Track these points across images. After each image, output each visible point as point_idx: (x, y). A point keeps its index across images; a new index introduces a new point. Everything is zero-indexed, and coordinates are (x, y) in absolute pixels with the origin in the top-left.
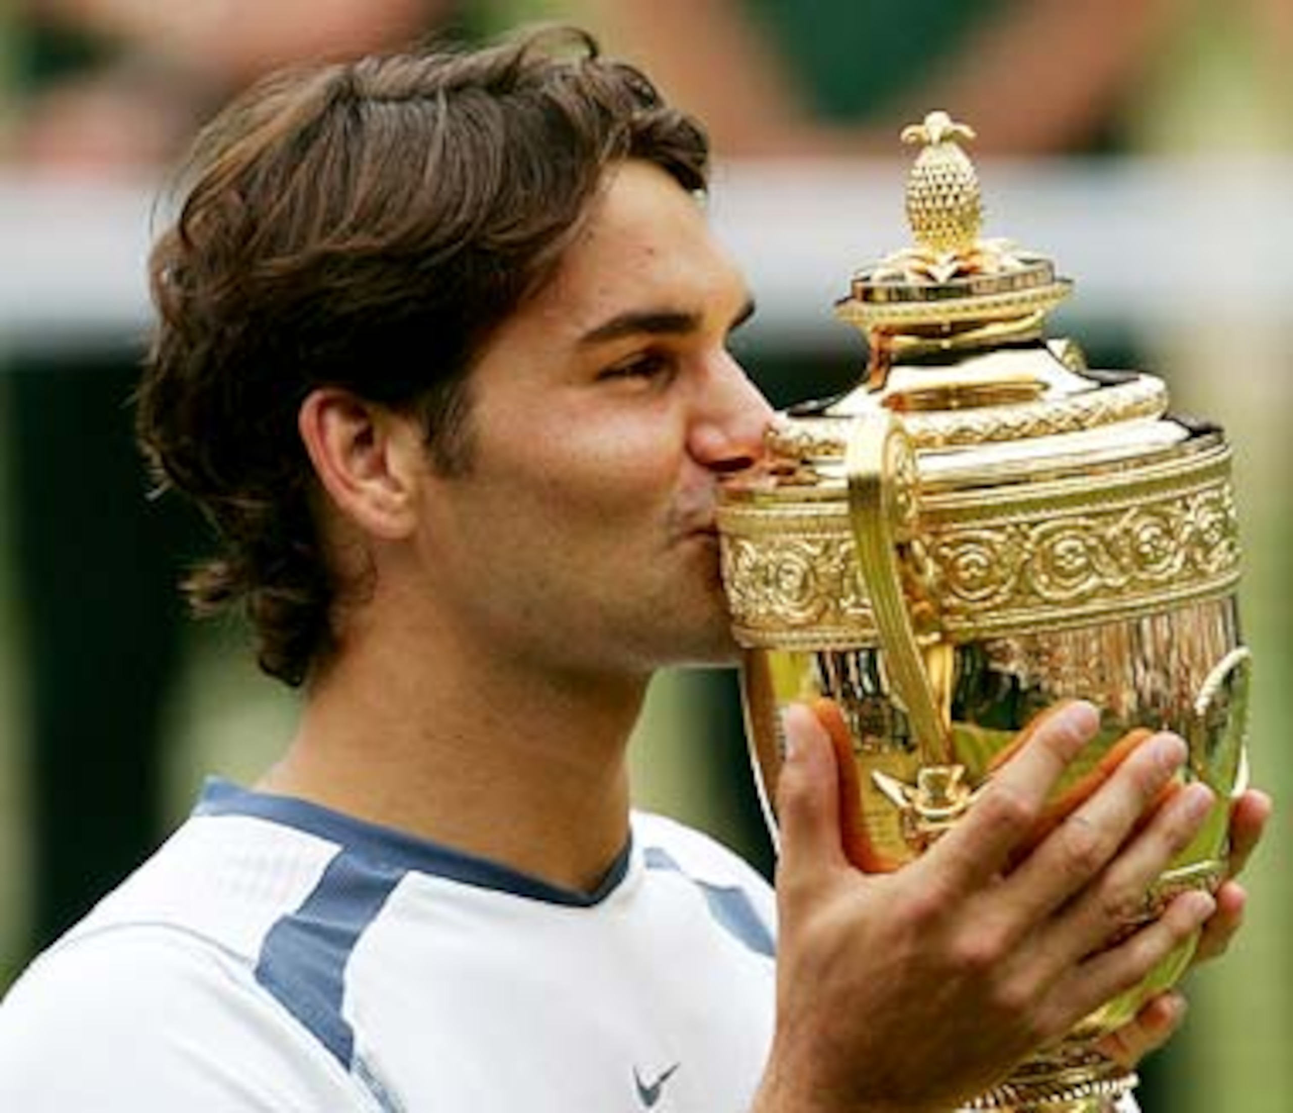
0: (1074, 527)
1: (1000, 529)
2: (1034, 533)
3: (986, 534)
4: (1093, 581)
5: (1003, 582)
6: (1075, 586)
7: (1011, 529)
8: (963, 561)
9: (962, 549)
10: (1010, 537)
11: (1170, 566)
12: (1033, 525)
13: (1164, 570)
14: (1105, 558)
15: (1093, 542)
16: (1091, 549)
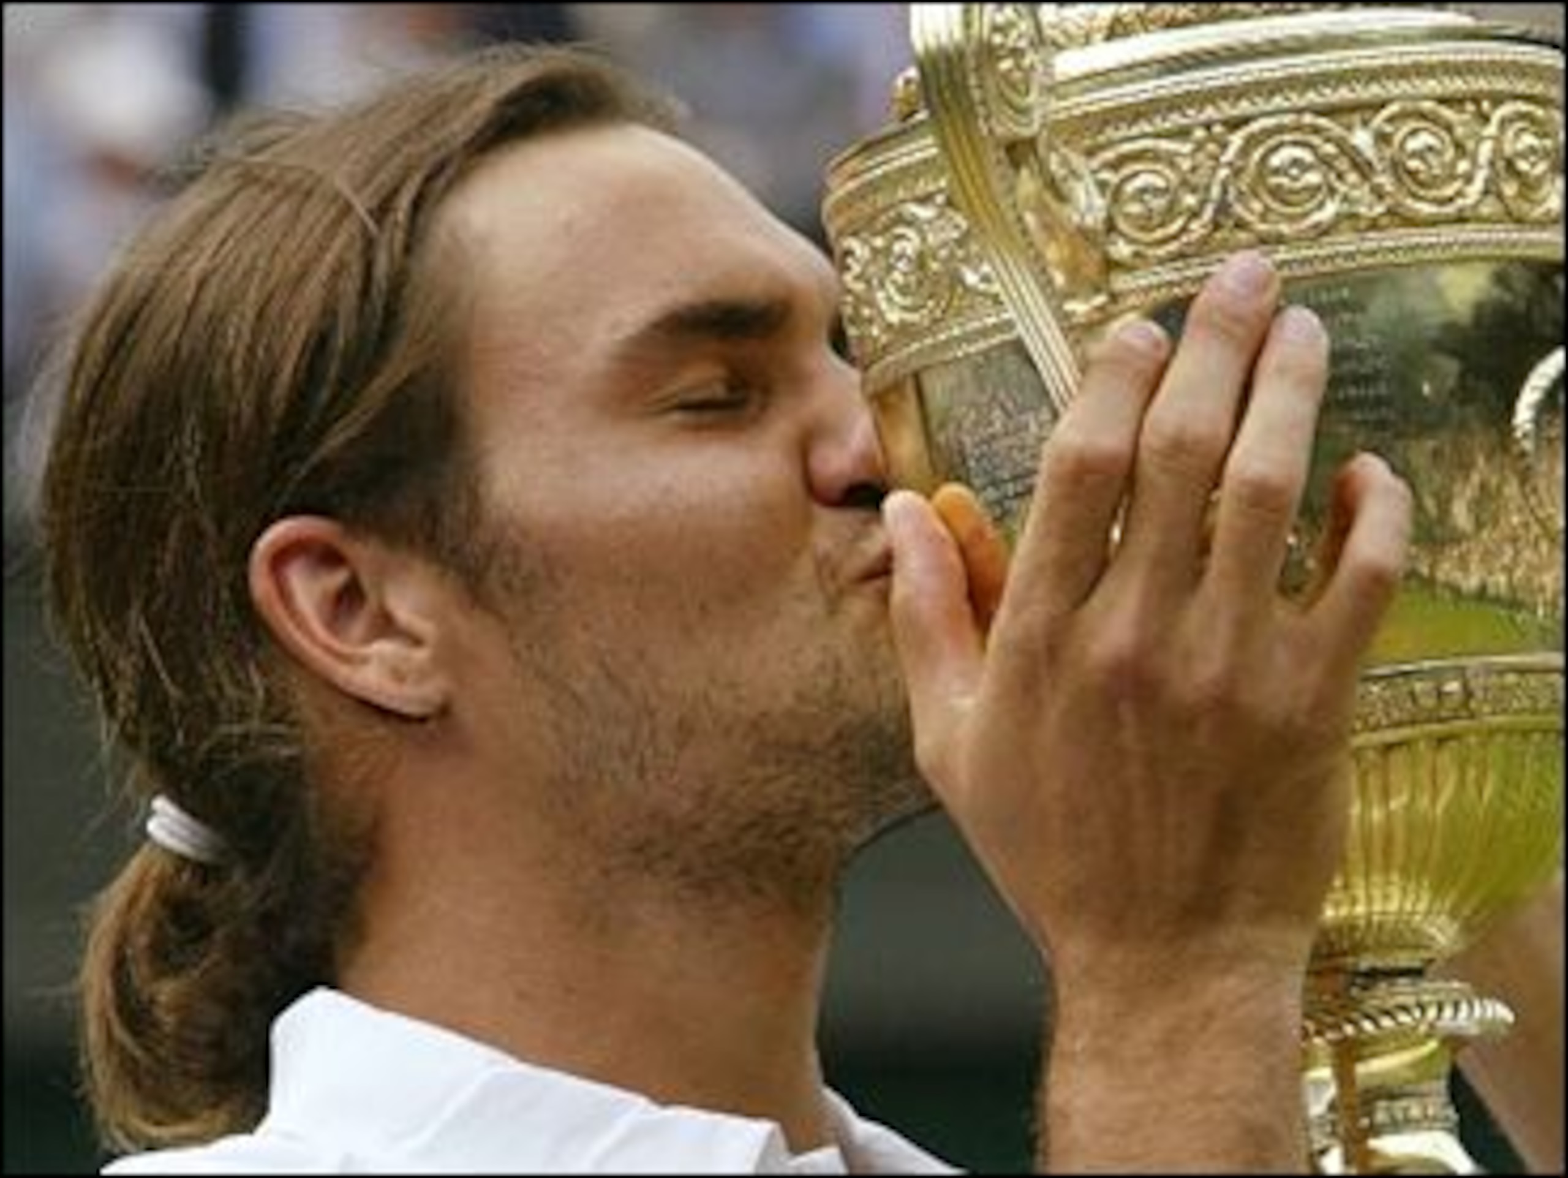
0: (1298, 128)
1: (1183, 133)
2: (1237, 140)
3: (1165, 145)
4: (1331, 209)
5: (1195, 214)
6: (1305, 215)
7: (1200, 133)
8: (1130, 188)
9: (1126, 171)
10: (1200, 146)
11: (1460, 194)
12: (1234, 124)
13: (1451, 200)
14: (1353, 177)
15: (1330, 149)
16: (1325, 162)
